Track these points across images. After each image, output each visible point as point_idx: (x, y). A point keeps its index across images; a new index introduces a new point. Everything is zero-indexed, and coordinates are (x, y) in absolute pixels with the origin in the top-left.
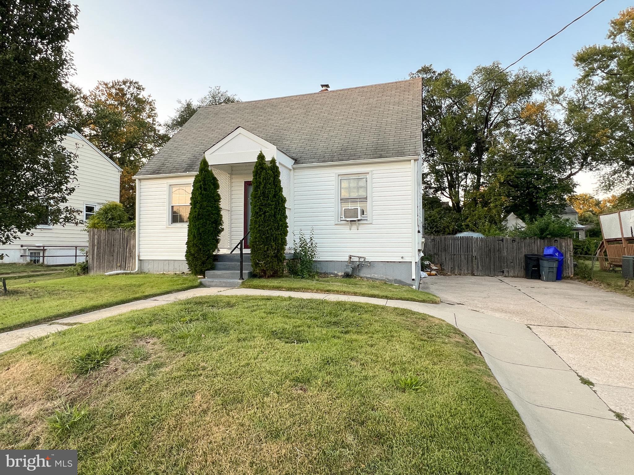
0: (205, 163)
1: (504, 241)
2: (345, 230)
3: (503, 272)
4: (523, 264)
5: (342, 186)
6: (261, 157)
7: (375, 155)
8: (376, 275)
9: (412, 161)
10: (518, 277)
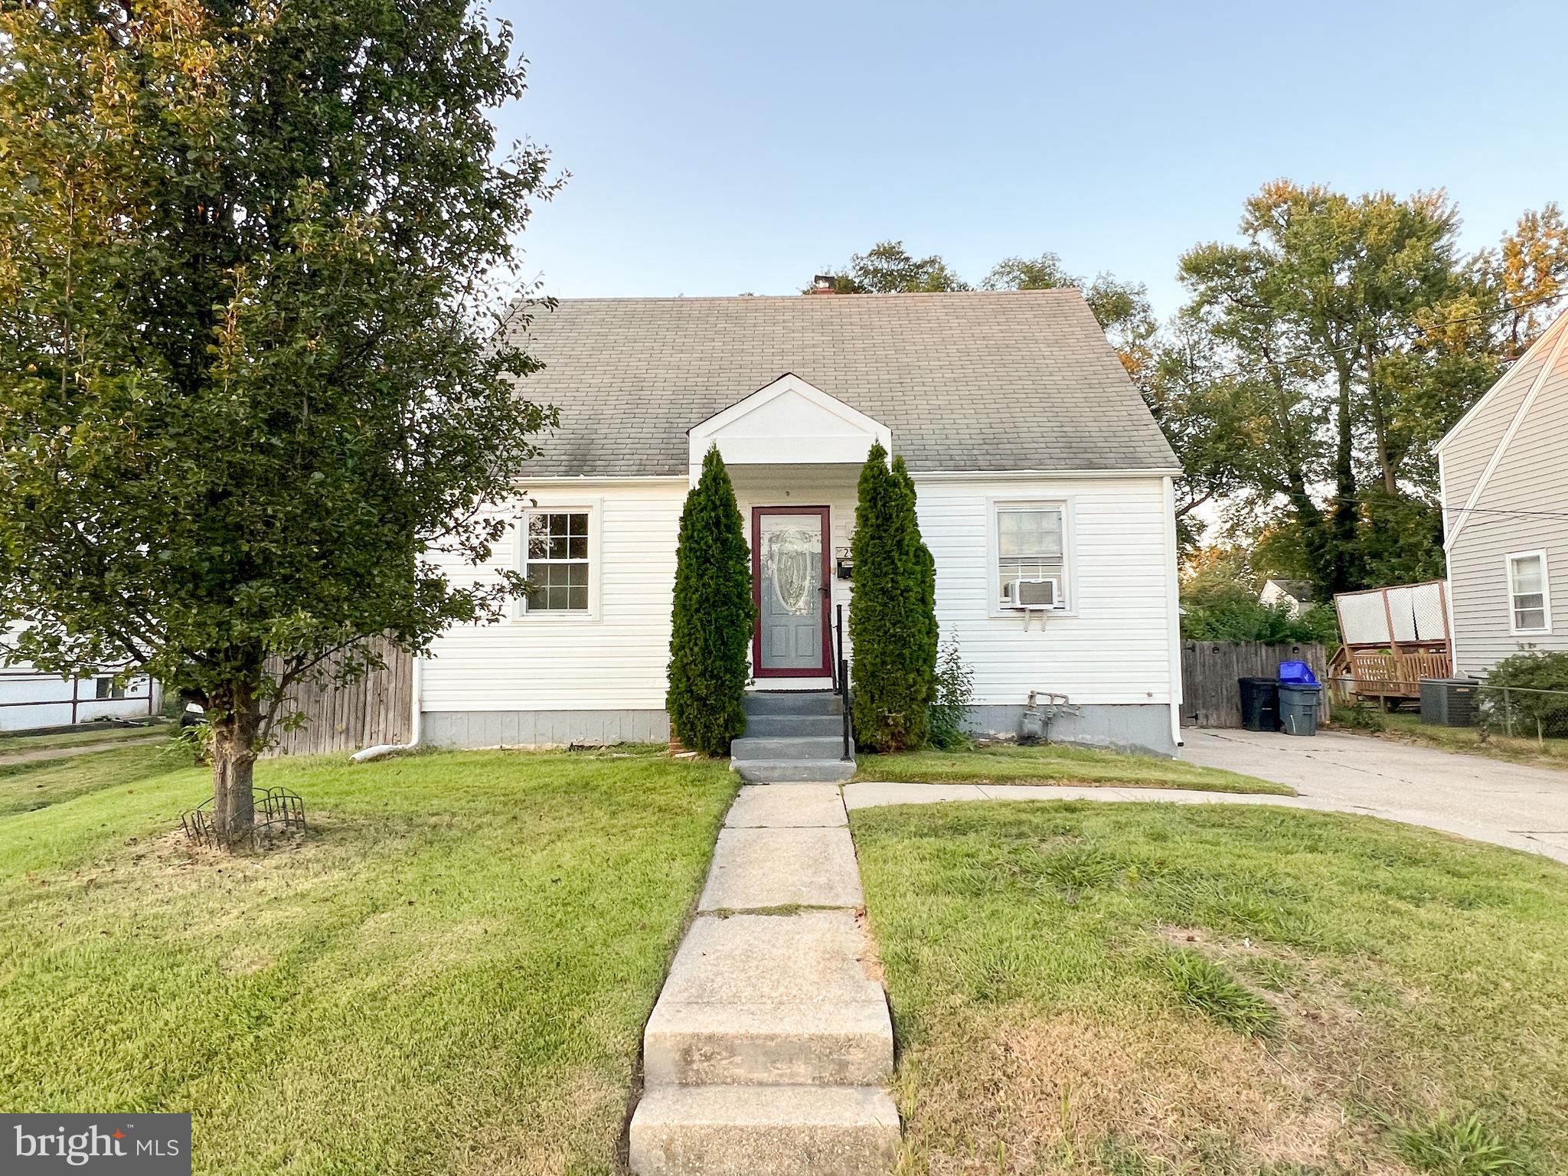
0: (713, 459)
1: (1198, 650)
2: (1014, 632)
3: (1196, 717)
4: (1237, 700)
5: (1003, 529)
6: (878, 453)
7: (1077, 461)
8: (1089, 737)
9: (1167, 481)
10: (1225, 727)
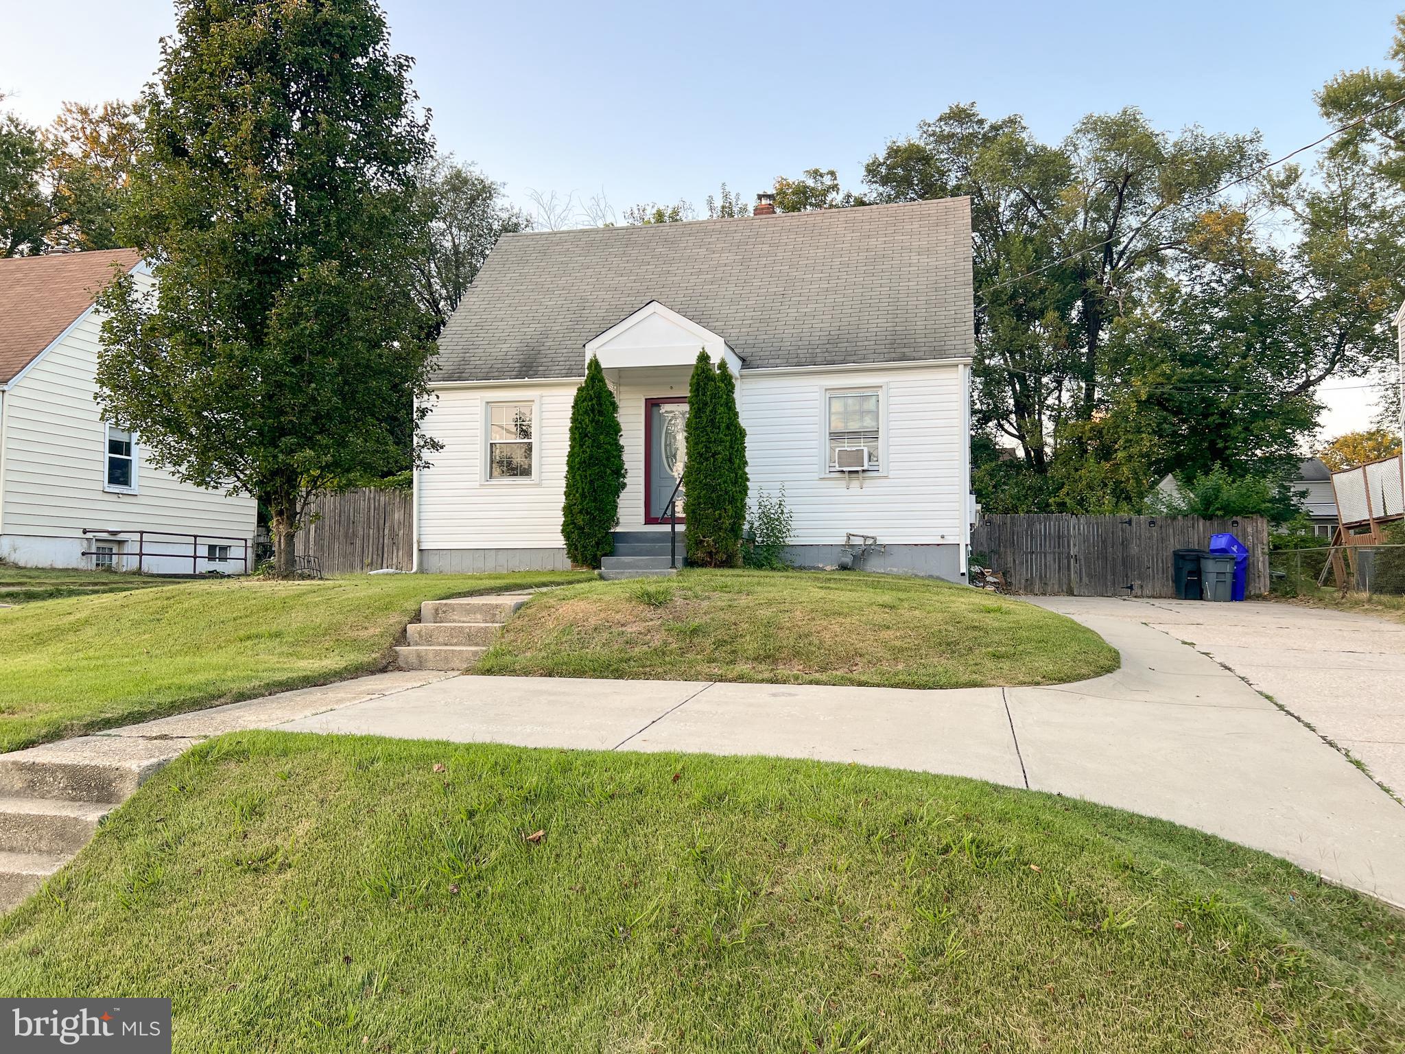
0: (595, 364)
1: (1134, 524)
2: (838, 488)
3: (1131, 588)
4: (1171, 571)
5: (833, 410)
6: (704, 358)
7: (893, 355)
8: (895, 570)
9: (961, 367)
10: (1160, 597)
